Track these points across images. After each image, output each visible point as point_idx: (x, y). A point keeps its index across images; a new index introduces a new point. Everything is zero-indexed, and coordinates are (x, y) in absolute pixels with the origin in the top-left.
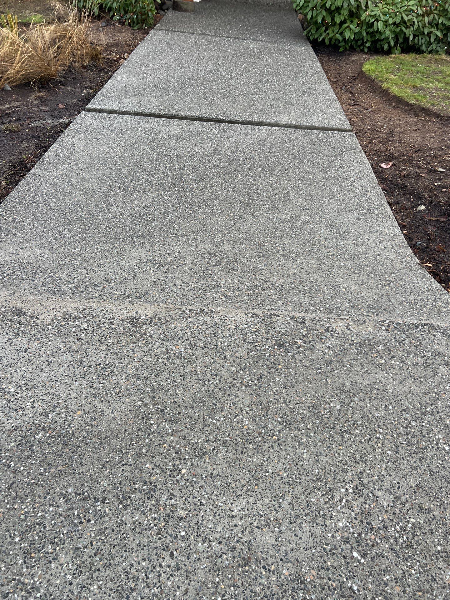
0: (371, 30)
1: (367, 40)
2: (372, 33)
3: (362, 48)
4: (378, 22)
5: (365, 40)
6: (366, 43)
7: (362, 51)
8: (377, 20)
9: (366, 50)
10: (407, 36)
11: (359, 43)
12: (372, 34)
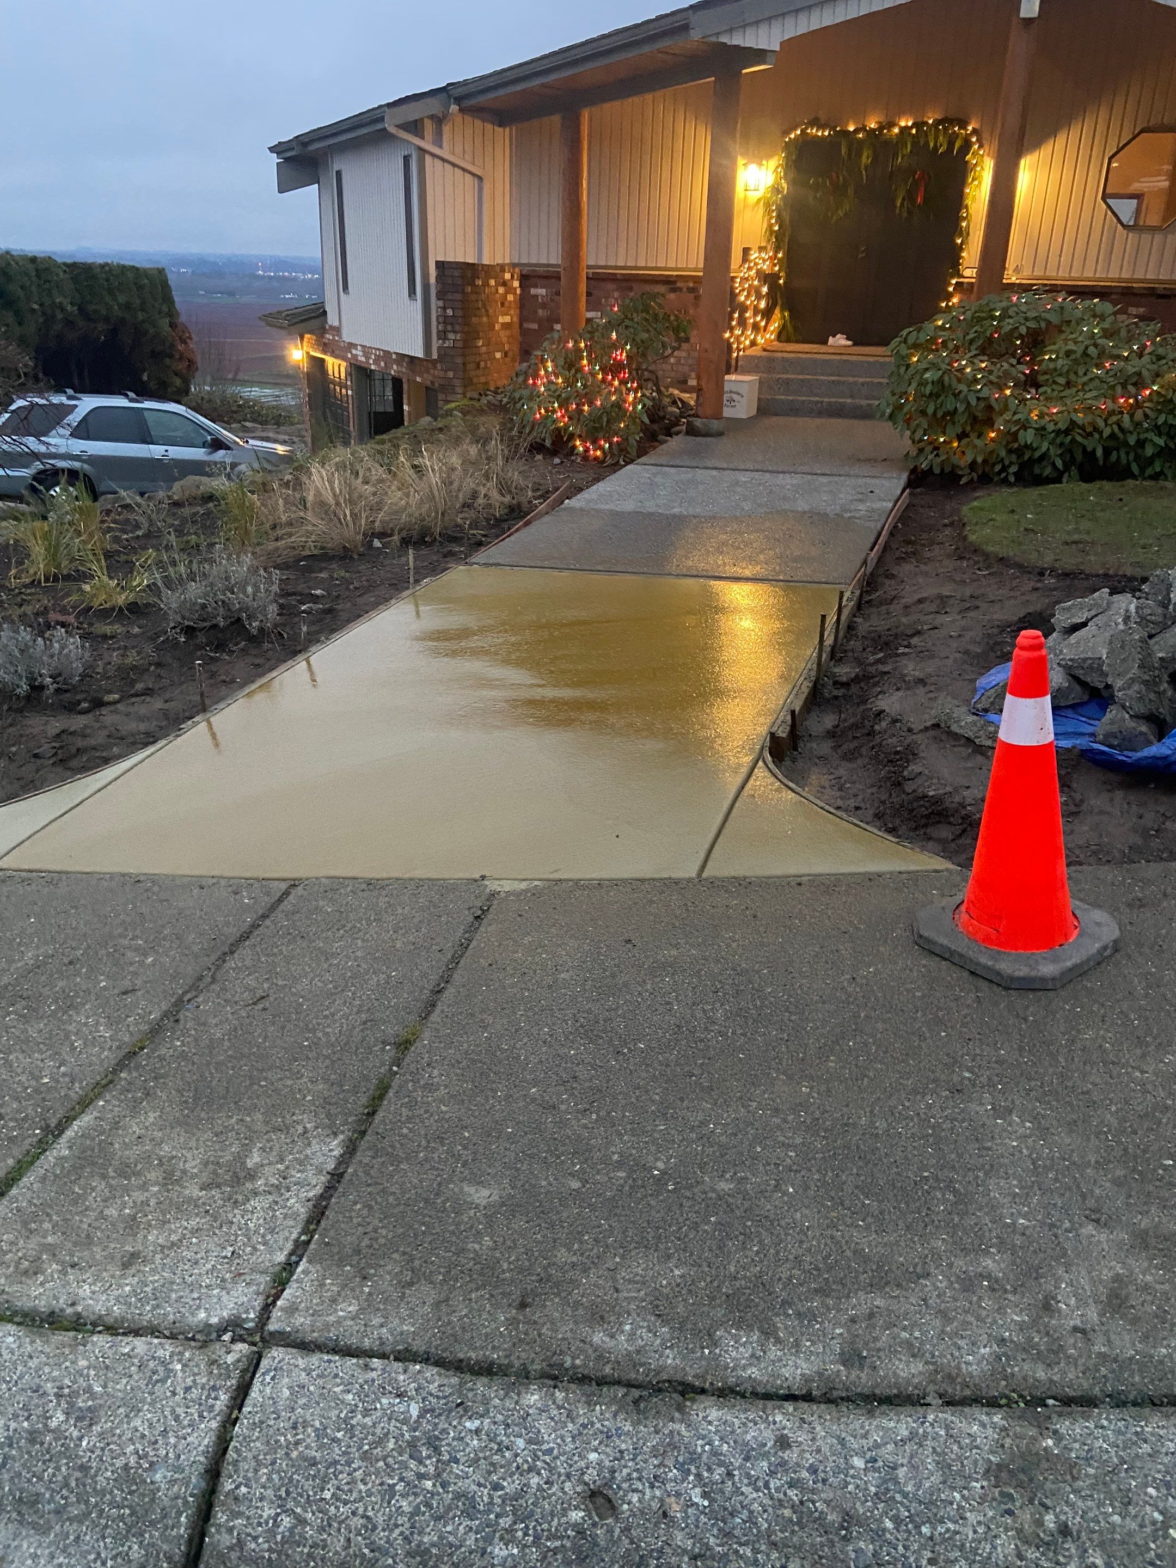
0: (1016, 445)
1: (1011, 463)
2: (1017, 449)
3: (1003, 475)
4: (1025, 430)
5: (1007, 463)
6: (1009, 466)
7: (1005, 482)
8: (1025, 428)
9: (1012, 479)
10: (1089, 449)
11: (998, 468)
12: (1019, 452)
